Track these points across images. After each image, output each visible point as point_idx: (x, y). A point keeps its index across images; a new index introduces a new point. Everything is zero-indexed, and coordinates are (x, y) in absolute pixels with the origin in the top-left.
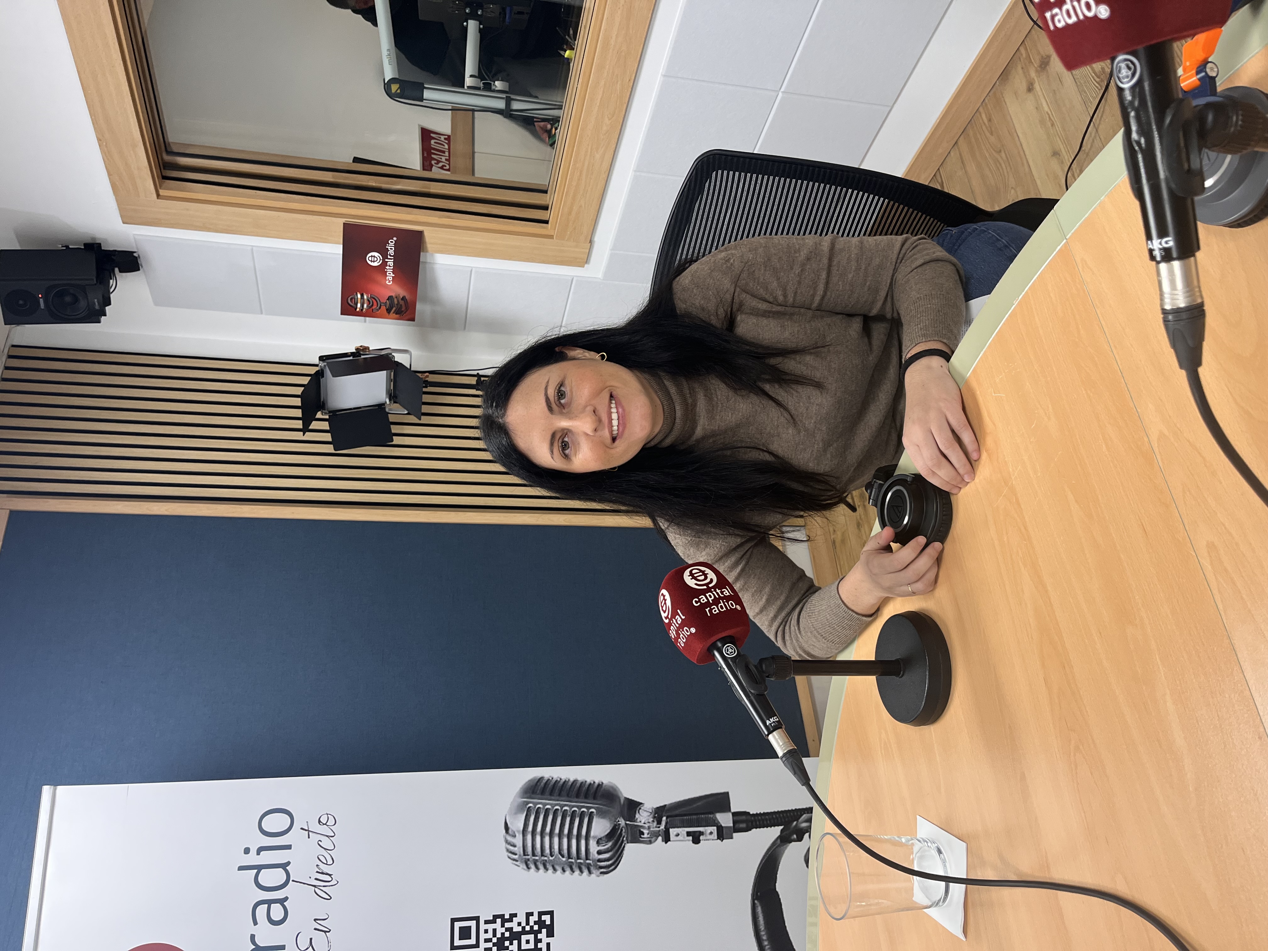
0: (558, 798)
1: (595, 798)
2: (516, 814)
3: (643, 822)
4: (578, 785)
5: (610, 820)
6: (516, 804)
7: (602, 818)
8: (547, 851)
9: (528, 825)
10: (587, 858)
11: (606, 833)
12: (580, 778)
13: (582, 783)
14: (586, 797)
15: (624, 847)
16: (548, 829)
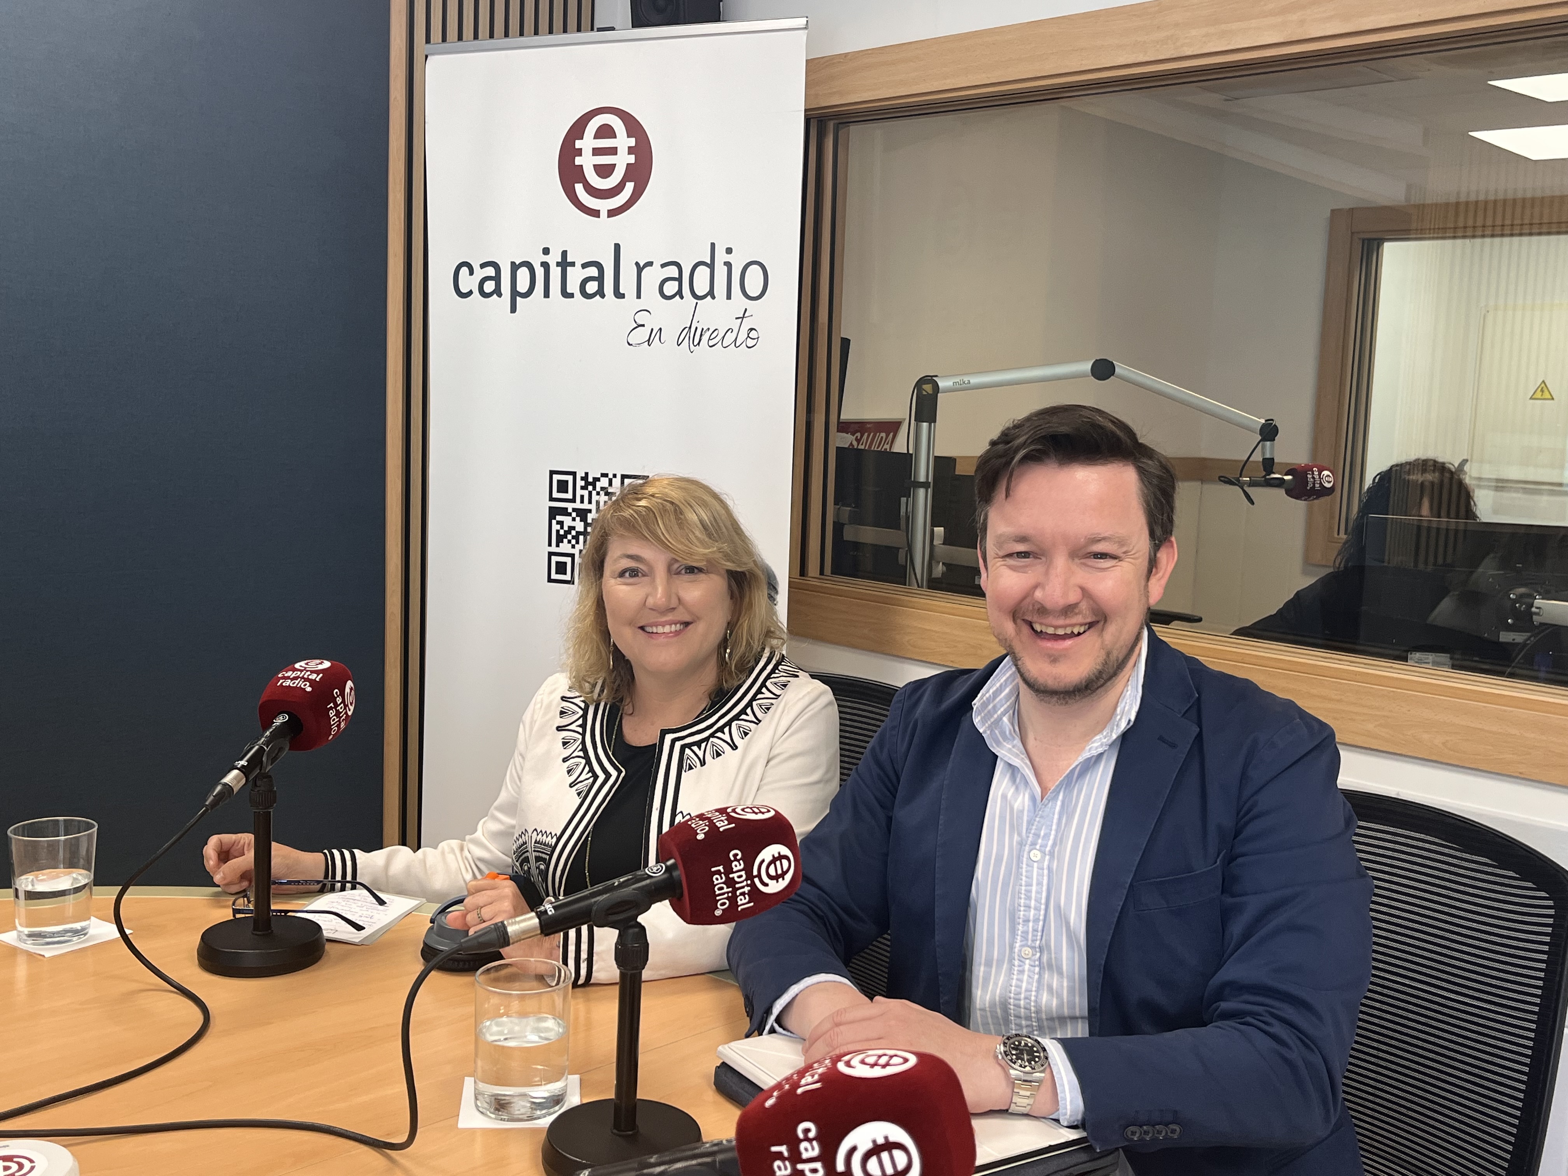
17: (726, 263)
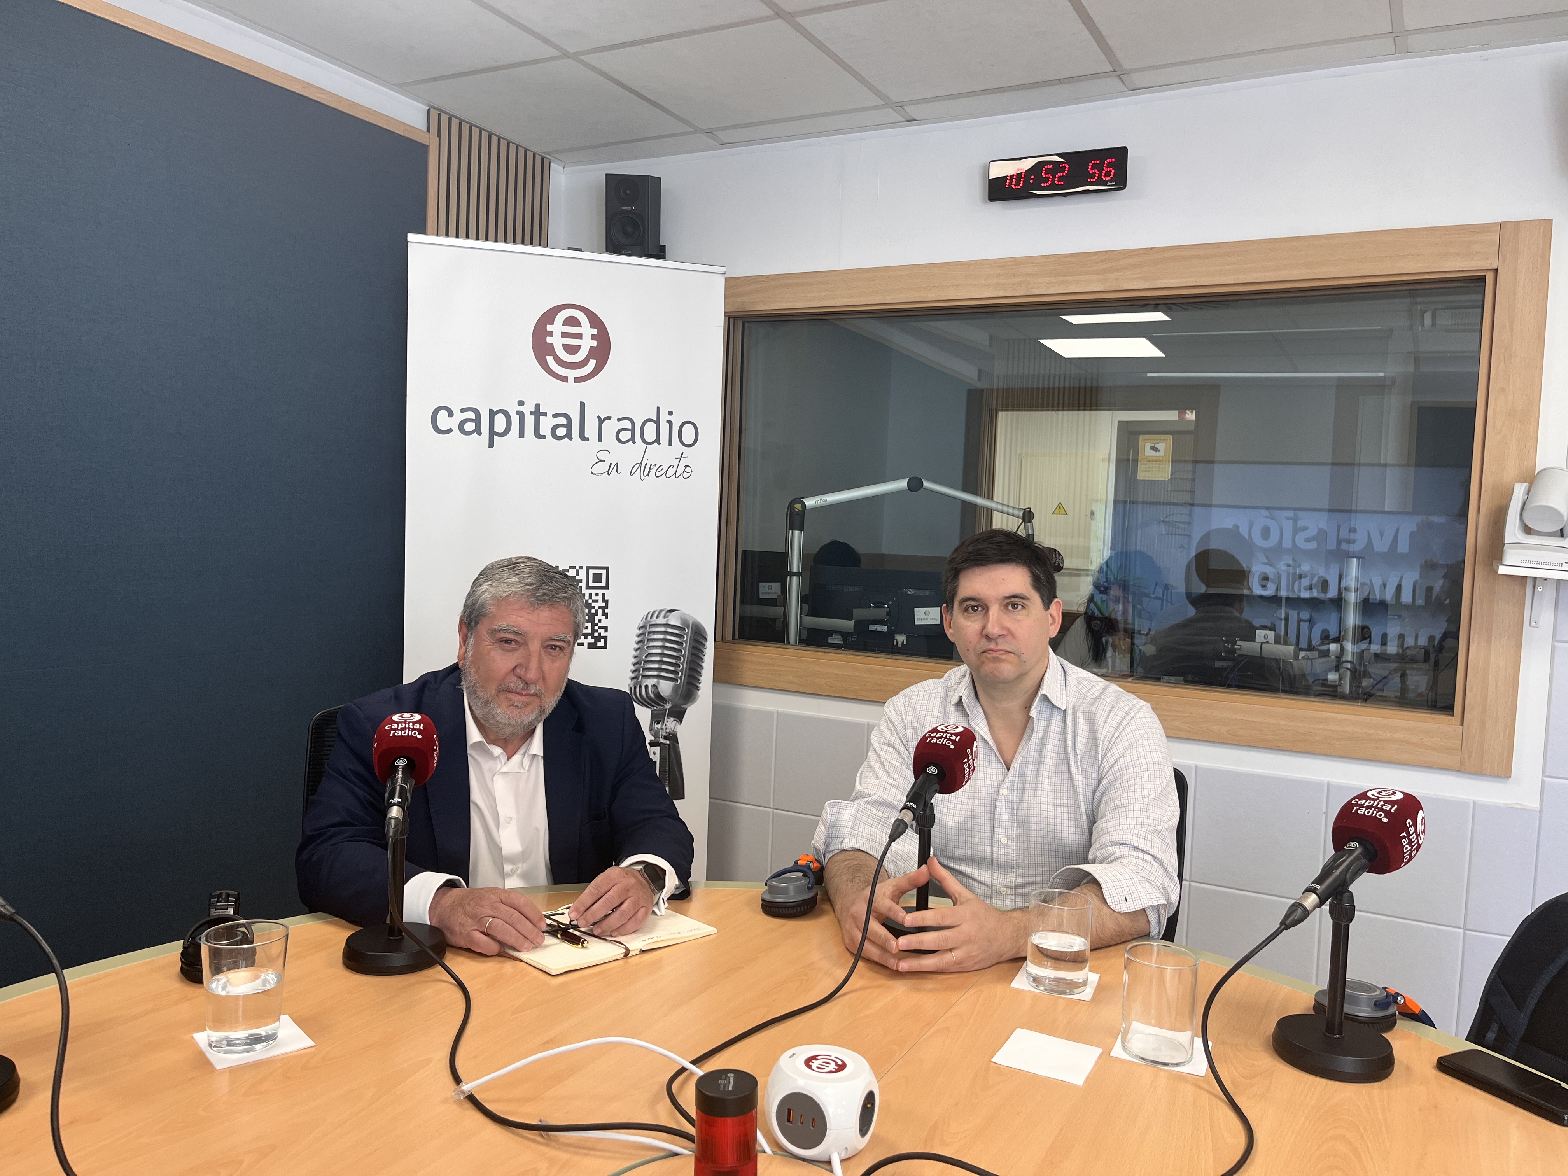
0: (690, 653)
1: (688, 683)
2: (681, 618)
3: (667, 724)
4: (699, 670)
5: (671, 696)
6: (688, 619)
7: (673, 689)
8: (651, 644)
9: (672, 629)
10: (643, 676)
11: (661, 693)
12: (704, 672)
13: (700, 673)
14: (689, 676)
15: (649, 708)
16: (668, 645)
17: (668, 421)
